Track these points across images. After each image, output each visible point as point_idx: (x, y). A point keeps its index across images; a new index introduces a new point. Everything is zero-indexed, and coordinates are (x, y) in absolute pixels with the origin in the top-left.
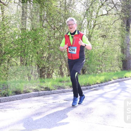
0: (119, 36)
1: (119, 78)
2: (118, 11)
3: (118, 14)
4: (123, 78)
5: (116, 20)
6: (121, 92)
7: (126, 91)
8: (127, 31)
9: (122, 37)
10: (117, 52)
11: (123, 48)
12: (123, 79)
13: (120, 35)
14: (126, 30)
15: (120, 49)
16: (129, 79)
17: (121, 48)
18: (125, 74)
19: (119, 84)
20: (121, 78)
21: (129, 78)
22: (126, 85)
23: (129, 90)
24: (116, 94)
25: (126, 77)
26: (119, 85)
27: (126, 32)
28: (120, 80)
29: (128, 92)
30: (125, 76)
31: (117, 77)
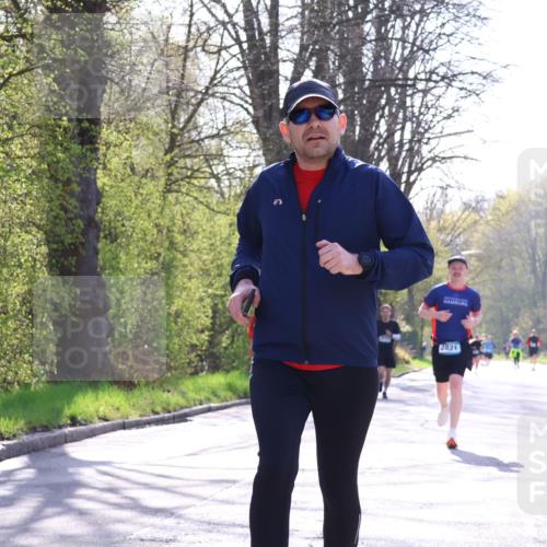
0: (33, 172)
1: (33, 430)
2: (25, 20)
3: (23, 36)
4: (60, 427)
5: (11, 75)
6: (37, 516)
7: (70, 510)
8: (82, 143)
9: (54, 178)
10: (20, 266)
11: (62, 242)
12: (57, 432)
13: (45, 166)
14: (78, 140)
15: (44, 249)
16: (93, 434)
17: (48, 242)
18: (69, 404)
19: (28, 467)
20: (46, 429)
21: (92, 426)
22: (71, 470)
23: (90, 499)
24: (7, 528)
25: (74, 421)
26: (29, 473)
27: (76, 148)
28: (37, 437)
29: (82, 513)
30: (68, 412)
31: (21, 423)
